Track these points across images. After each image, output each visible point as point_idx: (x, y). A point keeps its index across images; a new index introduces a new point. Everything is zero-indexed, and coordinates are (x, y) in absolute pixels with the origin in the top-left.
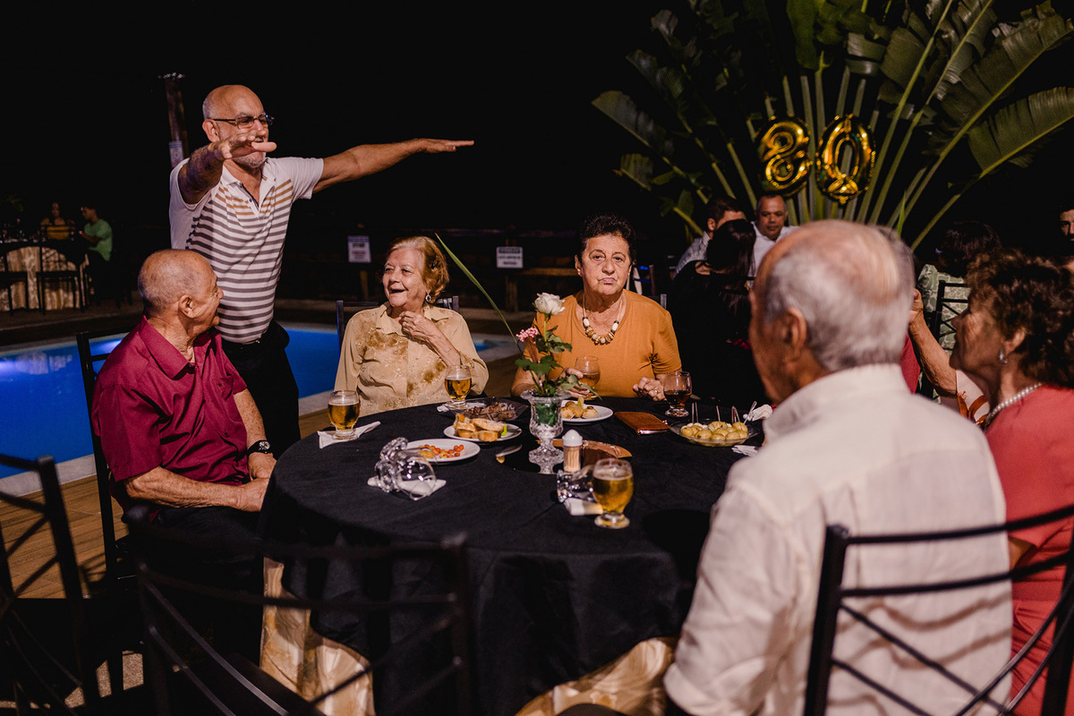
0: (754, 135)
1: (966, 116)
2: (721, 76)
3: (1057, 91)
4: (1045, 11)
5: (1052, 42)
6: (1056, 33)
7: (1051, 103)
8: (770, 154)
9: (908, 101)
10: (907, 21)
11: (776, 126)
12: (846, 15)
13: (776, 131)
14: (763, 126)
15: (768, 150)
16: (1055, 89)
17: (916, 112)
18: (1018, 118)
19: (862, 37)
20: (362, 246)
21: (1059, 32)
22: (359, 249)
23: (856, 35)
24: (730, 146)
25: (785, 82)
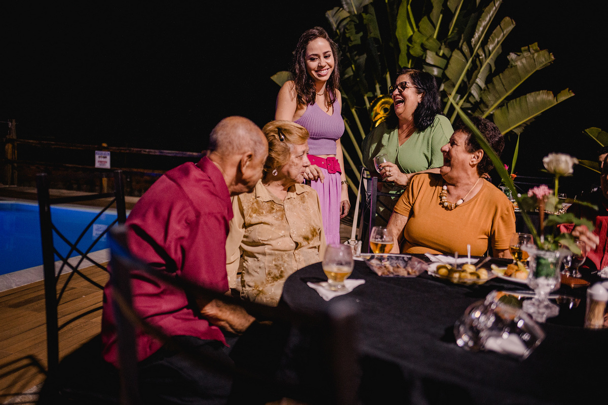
0: (368, 105)
1: (492, 102)
2: (350, 69)
3: (542, 93)
4: (534, 48)
5: (542, 65)
6: (544, 60)
7: (539, 98)
8: (378, 117)
9: (457, 92)
10: (462, 46)
11: (383, 100)
12: (428, 39)
13: (383, 103)
14: (374, 100)
15: (377, 114)
16: (541, 91)
17: (461, 98)
18: (521, 106)
19: (434, 53)
20: (105, 157)
21: (546, 60)
22: (103, 159)
23: (431, 52)
24: (353, 111)
25: (388, 76)
